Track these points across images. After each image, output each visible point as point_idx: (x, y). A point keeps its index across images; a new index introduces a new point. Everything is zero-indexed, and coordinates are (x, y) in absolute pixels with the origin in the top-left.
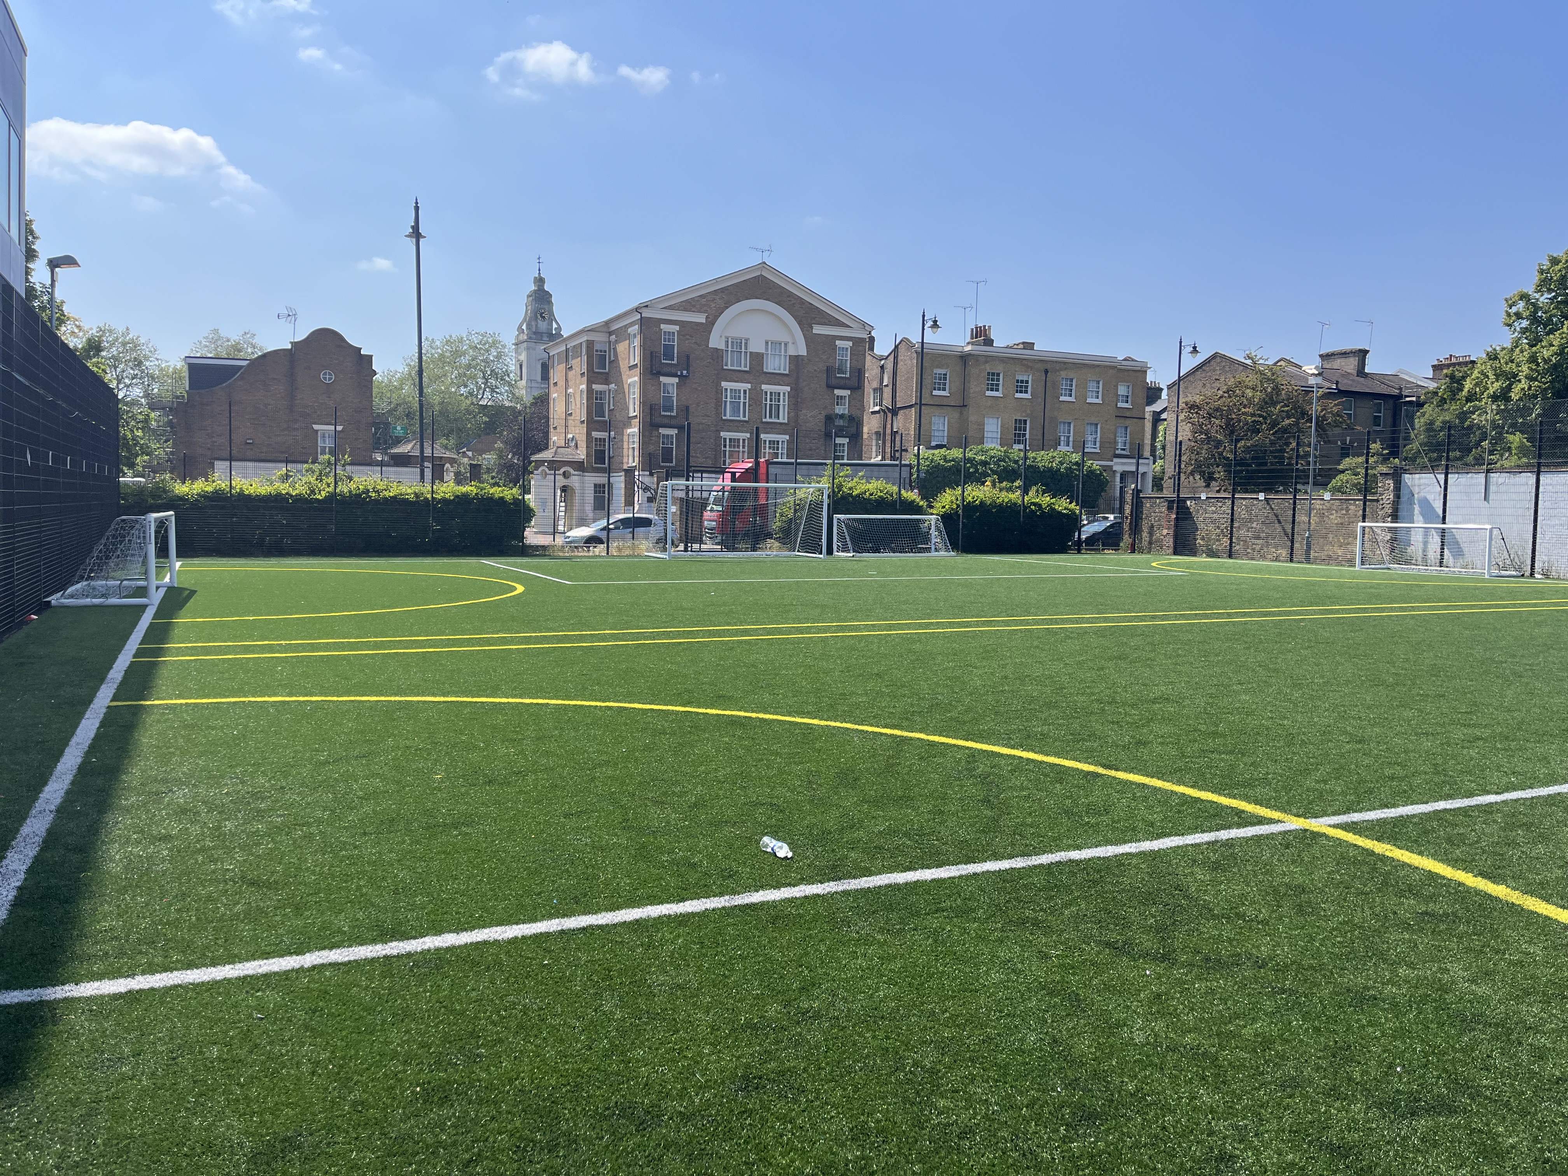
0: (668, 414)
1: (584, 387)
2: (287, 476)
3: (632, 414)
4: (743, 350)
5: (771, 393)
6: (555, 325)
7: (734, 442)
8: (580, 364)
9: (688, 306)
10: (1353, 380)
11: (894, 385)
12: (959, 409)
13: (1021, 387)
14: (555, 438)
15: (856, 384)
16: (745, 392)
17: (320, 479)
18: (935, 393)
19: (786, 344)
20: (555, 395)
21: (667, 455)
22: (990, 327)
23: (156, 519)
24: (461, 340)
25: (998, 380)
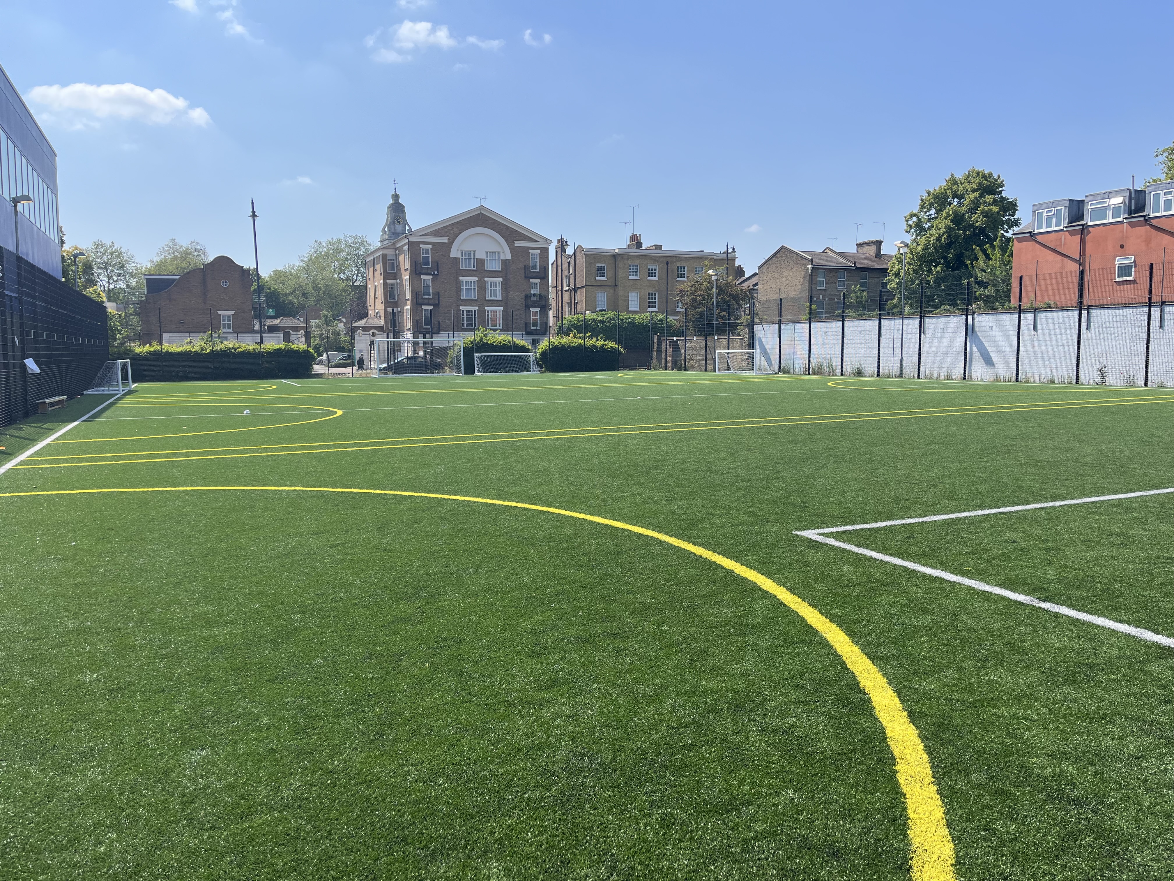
0: (427, 297)
1: (382, 281)
2: (190, 341)
3: (408, 297)
4: (472, 258)
5: (491, 283)
6: (407, 228)
7: (469, 312)
8: (380, 268)
9: (437, 232)
11: (575, 273)
12: (613, 288)
13: (652, 273)
14: (369, 312)
15: (544, 276)
16: (474, 282)
17: (206, 342)
18: (598, 278)
19: (499, 253)
20: (369, 286)
21: (427, 321)
22: (640, 234)
23: (123, 362)
24: (339, 241)
25: (637, 269)
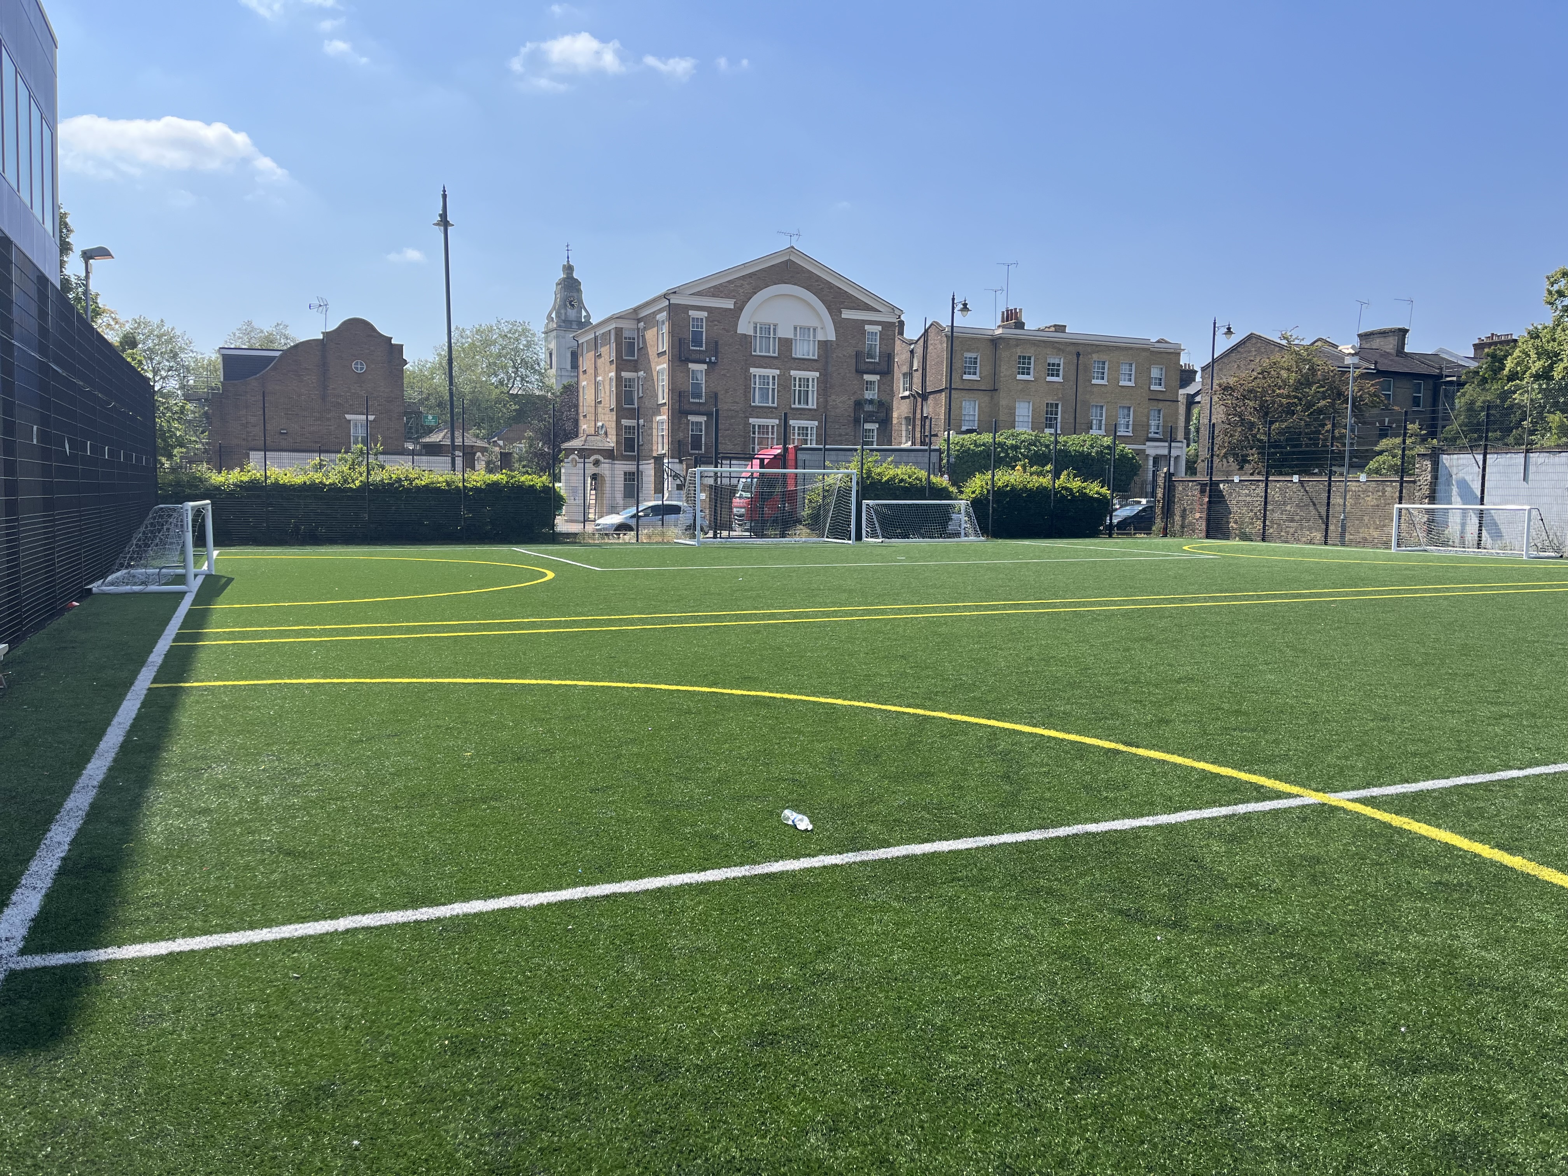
0: (697, 401)
1: (613, 374)
2: (321, 466)
3: (661, 401)
4: (772, 335)
5: (800, 379)
6: (584, 313)
7: (763, 429)
8: (608, 352)
9: (716, 292)
10: (1392, 360)
11: (924, 369)
12: (990, 394)
13: (1053, 370)
14: (585, 427)
15: (885, 369)
16: (774, 377)
17: (352, 468)
18: (966, 377)
19: (814, 330)
20: (584, 383)
21: (696, 442)
22: (1021, 310)
23: (193, 508)
24: (491, 330)
25: (1029, 363)
